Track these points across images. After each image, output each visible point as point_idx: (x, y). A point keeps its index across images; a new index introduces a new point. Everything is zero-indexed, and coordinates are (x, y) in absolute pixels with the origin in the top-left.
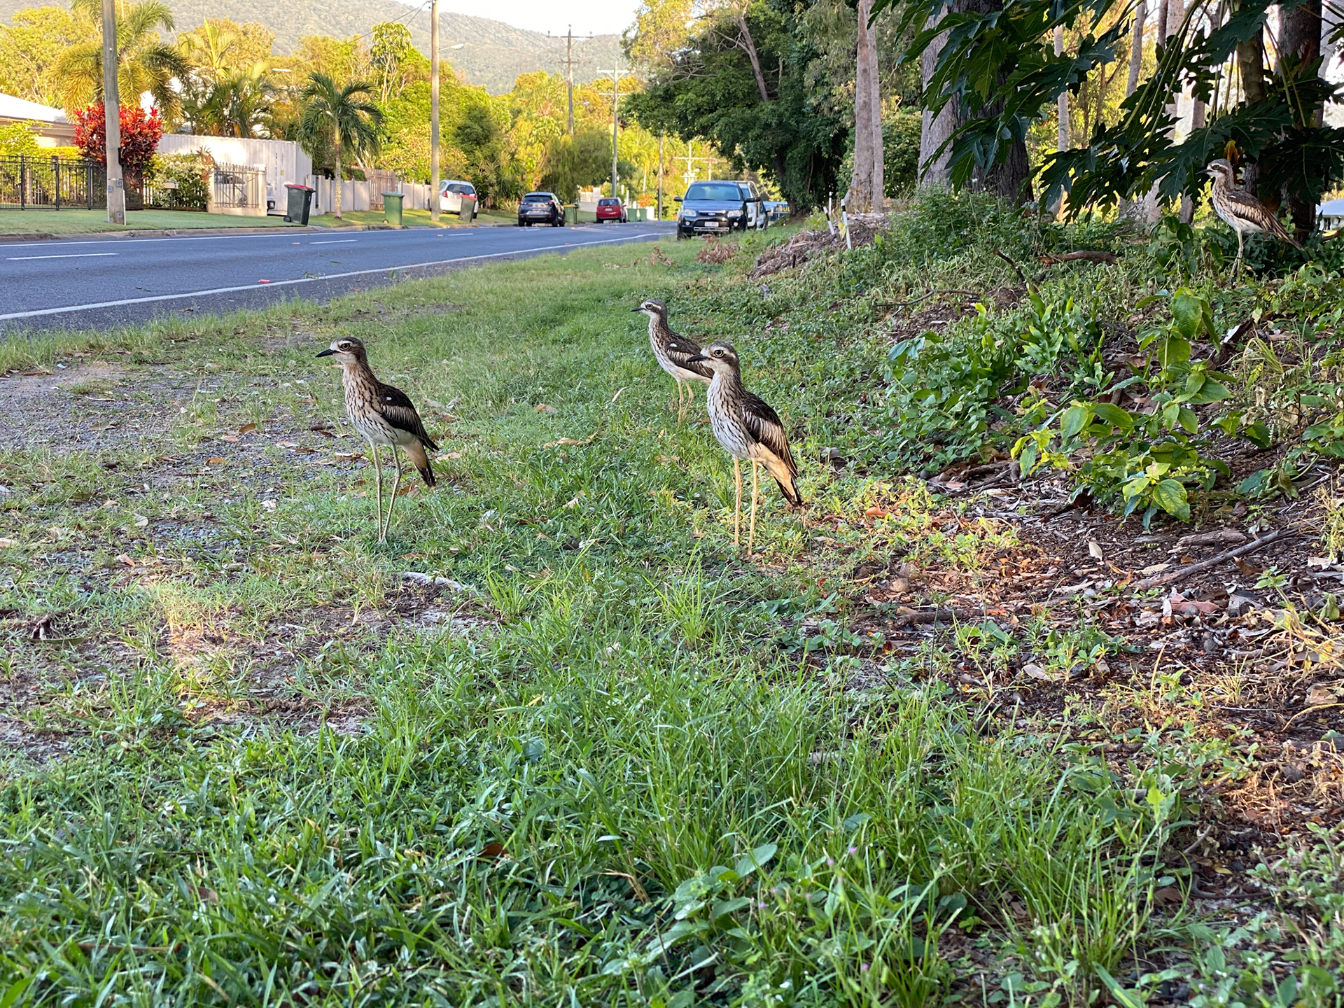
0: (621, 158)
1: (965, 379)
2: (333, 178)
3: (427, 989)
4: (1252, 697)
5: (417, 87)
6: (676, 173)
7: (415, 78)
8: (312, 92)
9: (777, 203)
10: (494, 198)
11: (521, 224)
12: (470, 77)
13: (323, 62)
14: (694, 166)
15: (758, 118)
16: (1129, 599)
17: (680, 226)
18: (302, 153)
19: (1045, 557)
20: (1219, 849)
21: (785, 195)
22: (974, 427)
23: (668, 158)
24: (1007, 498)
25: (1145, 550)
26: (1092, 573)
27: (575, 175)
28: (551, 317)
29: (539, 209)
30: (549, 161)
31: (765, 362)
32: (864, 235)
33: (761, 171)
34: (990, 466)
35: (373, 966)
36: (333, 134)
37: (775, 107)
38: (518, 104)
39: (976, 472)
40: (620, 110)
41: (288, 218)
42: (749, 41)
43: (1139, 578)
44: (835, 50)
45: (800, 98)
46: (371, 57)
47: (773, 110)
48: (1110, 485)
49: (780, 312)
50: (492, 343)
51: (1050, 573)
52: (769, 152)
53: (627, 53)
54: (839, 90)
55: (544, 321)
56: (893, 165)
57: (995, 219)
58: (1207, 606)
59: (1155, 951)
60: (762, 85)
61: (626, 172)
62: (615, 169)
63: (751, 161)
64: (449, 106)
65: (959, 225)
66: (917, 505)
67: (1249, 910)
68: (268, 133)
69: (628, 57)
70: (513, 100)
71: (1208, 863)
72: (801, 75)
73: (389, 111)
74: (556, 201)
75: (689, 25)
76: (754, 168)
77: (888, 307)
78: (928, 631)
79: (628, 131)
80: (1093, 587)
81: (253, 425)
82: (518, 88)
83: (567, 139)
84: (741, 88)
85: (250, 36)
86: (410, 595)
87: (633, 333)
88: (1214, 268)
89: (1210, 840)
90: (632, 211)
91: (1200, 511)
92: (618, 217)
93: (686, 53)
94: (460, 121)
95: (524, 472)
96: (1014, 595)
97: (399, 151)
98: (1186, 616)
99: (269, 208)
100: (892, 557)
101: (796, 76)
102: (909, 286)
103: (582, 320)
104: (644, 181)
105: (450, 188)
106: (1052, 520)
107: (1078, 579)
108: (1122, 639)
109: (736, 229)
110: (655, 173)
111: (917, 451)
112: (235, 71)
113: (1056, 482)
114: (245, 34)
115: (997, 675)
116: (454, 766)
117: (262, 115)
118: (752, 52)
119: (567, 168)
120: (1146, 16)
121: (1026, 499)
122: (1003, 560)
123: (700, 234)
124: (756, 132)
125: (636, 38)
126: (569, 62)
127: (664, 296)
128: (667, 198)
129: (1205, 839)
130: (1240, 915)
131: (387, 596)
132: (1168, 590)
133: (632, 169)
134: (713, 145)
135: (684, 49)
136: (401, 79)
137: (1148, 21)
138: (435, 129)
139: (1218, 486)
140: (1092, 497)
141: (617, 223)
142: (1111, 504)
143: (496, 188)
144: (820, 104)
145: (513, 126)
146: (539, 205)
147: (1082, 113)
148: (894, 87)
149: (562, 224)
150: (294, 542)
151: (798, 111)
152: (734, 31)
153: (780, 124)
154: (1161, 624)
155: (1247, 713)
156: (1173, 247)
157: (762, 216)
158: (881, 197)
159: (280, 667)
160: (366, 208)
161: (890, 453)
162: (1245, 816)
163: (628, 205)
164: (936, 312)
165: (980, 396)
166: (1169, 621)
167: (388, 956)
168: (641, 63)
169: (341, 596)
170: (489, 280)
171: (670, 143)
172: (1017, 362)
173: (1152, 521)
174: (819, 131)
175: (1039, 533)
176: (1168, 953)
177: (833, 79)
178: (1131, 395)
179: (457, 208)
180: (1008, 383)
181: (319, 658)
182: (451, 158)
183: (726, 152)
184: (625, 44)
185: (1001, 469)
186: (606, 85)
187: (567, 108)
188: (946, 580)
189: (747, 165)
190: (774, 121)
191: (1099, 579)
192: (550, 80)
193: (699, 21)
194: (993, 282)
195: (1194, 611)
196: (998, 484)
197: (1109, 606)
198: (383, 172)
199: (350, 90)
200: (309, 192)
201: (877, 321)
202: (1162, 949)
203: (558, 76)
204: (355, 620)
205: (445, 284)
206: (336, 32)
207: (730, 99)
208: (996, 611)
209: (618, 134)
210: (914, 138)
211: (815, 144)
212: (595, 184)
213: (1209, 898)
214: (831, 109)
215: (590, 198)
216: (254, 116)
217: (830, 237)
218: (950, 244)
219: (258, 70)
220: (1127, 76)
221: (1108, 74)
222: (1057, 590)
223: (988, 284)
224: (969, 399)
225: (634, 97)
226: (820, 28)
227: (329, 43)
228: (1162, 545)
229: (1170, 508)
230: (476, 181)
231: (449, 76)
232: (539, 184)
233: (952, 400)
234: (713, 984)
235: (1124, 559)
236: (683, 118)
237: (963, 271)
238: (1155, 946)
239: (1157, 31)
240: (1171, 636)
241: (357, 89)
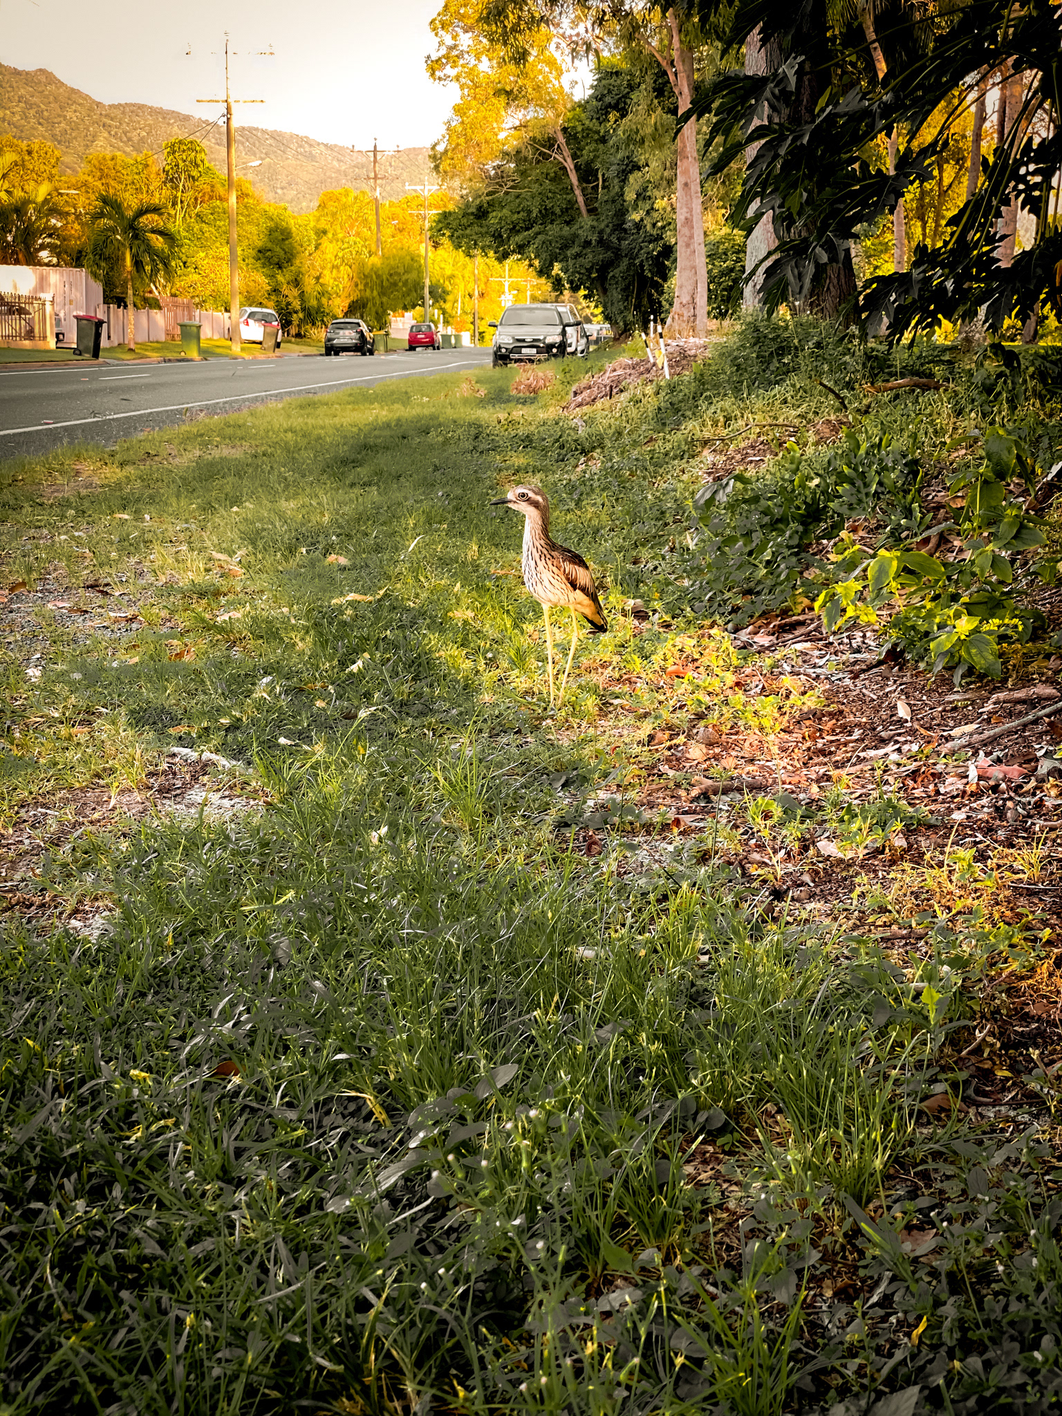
0: (434, 281)
1: (776, 524)
2: (126, 307)
3: (137, 1231)
4: (1052, 873)
5: (214, 208)
6: (494, 295)
7: (211, 198)
8: (101, 215)
9: (598, 327)
10: (299, 326)
11: (328, 353)
12: (271, 195)
13: (112, 183)
14: (512, 287)
15: (578, 236)
16: (934, 764)
17: (495, 353)
18: (91, 281)
19: (852, 718)
20: (1000, 1049)
21: (607, 318)
22: (782, 577)
23: (484, 279)
24: (817, 653)
25: (955, 709)
26: (899, 735)
27: (385, 299)
28: (353, 457)
29: (347, 337)
30: (357, 285)
31: (572, 505)
32: (684, 362)
33: (582, 292)
34: (801, 618)
35: (80, 1205)
36: (124, 259)
37: (595, 223)
38: (323, 225)
39: (786, 625)
40: (431, 229)
41: (77, 352)
42: (566, 153)
43: (947, 741)
44: (653, 163)
45: (622, 213)
46: (163, 176)
47: (593, 227)
48: (921, 639)
49: (594, 448)
50: (287, 487)
51: (856, 735)
52: (589, 271)
53: (437, 167)
54: (660, 204)
55: (344, 462)
56: (720, 284)
57: (818, 345)
58: (1015, 771)
59: (920, 1168)
60: (581, 199)
61: (439, 295)
62: (427, 291)
63: (571, 282)
64: (248, 228)
65: (782, 351)
66: (722, 663)
67: (1027, 1118)
68: (55, 260)
69: (438, 172)
70: (318, 220)
71: (987, 1065)
72: (622, 188)
73: (184, 234)
74: (364, 328)
75: (502, 136)
76: (575, 289)
77: (706, 443)
78: (722, 802)
79: (440, 251)
80: (899, 750)
81: (24, 584)
82: (322, 206)
83: (375, 260)
84: (557, 204)
85: (35, 155)
86: (174, 774)
87: (438, 474)
88: (1042, 398)
89: (990, 1039)
90: (446, 338)
91: (1014, 666)
92: (431, 344)
93: (499, 167)
94: (259, 244)
95: (307, 632)
96: (816, 760)
97: (196, 277)
98: (992, 783)
99: (58, 341)
100: (691, 721)
101: (617, 189)
102: (728, 419)
103: (383, 460)
104: (459, 305)
105: (252, 315)
106: (862, 676)
107: (883, 742)
108: (924, 810)
109: (555, 355)
110: (470, 296)
111: (725, 601)
112: (18, 194)
113: (868, 634)
114: (30, 153)
115: (788, 853)
116: (195, 972)
117: (48, 240)
118: (570, 164)
119: (375, 293)
120: (984, 120)
121: (836, 653)
122: (808, 723)
123: (517, 361)
124: (576, 249)
125: (446, 151)
126: (376, 178)
127: (473, 431)
128: (483, 322)
129: (984, 1039)
130: (1017, 1124)
131: (151, 774)
132: (975, 754)
133: (446, 292)
134: (531, 265)
135: (497, 162)
136: (196, 199)
137: (987, 125)
138: (232, 252)
139: (1034, 638)
140: (902, 652)
141: (430, 350)
142: (922, 658)
143: (301, 315)
144: (642, 220)
145: (316, 248)
146: (347, 332)
147: (919, 224)
148: (720, 200)
149: (372, 353)
150: (56, 715)
151: (619, 226)
152: (550, 142)
153: (601, 242)
154: (964, 792)
155: (1045, 892)
156: (1000, 375)
157: (584, 341)
158: (705, 320)
159: (28, 857)
160: (163, 338)
161: (697, 604)
162: (1032, 1009)
163: (442, 330)
164: (753, 447)
165: (791, 543)
166: (974, 788)
167: (96, 1194)
168: (452, 178)
169: (98, 776)
170: (289, 416)
171: (483, 263)
172: (831, 504)
173: (963, 677)
174: (641, 248)
175: (847, 690)
176: (936, 1170)
177: (656, 193)
178: (951, 538)
179: (260, 338)
180: (823, 525)
181: (68, 847)
182: (252, 284)
183: (544, 272)
184: (434, 158)
185: (812, 620)
186: (415, 203)
187: (374, 227)
188: (747, 744)
189: (567, 286)
190: (594, 238)
191: (906, 742)
192: (356, 198)
193: (512, 132)
194: (816, 413)
195: (1001, 776)
196: (808, 637)
197: (914, 772)
198: (179, 299)
199: (141, 213)
200: (99, 324)
201: (693, 457)
202: (931, 1165)
203: (363, 193)
204: (113, 802)
205: (241, 422)
206: (128, 149)
207: (547, 215)
208: (796, 779)
209: (430, 254)
210: (741, 255)
211: (637, 262)
212: (405, 308)
213: (986, 1105)
214: (654, 225)
215: (402, 324)
216: (40, 241)
217: (649, 366)
218: (773, 372)
219: (42, 192)
220: (966, 183)
221: (946, 182)
222: (862, 755)
223: (811, 416)
224: (780, 545)
225: (445, 215)
226: (636, 140)
227: (119, 162)
228: (973, 703)
229: (980, 664)
230: (280, 310)
231: (247, 195)
232: (345, 310)
233: (761, 548)
234: (443, 1221)
235: (933, 719)
236: (497, 237)
237: (785, 402)
238: (923, 1161)
239: (995, 135)
240: (974, 805)
241: (147, 211)
